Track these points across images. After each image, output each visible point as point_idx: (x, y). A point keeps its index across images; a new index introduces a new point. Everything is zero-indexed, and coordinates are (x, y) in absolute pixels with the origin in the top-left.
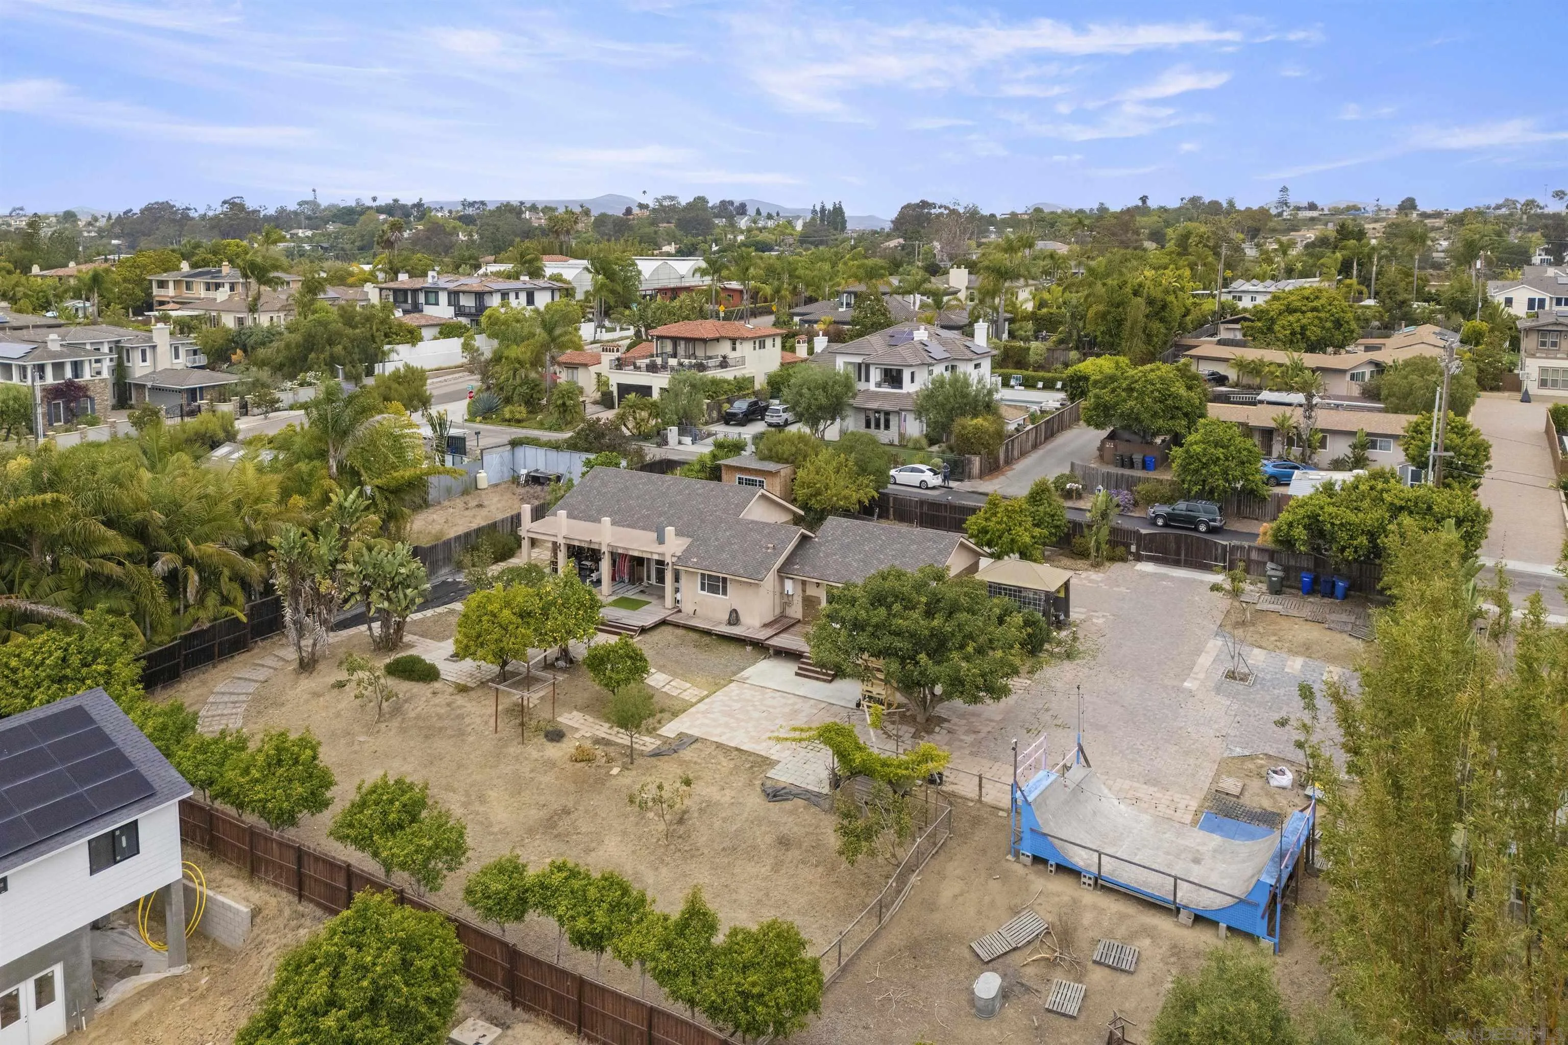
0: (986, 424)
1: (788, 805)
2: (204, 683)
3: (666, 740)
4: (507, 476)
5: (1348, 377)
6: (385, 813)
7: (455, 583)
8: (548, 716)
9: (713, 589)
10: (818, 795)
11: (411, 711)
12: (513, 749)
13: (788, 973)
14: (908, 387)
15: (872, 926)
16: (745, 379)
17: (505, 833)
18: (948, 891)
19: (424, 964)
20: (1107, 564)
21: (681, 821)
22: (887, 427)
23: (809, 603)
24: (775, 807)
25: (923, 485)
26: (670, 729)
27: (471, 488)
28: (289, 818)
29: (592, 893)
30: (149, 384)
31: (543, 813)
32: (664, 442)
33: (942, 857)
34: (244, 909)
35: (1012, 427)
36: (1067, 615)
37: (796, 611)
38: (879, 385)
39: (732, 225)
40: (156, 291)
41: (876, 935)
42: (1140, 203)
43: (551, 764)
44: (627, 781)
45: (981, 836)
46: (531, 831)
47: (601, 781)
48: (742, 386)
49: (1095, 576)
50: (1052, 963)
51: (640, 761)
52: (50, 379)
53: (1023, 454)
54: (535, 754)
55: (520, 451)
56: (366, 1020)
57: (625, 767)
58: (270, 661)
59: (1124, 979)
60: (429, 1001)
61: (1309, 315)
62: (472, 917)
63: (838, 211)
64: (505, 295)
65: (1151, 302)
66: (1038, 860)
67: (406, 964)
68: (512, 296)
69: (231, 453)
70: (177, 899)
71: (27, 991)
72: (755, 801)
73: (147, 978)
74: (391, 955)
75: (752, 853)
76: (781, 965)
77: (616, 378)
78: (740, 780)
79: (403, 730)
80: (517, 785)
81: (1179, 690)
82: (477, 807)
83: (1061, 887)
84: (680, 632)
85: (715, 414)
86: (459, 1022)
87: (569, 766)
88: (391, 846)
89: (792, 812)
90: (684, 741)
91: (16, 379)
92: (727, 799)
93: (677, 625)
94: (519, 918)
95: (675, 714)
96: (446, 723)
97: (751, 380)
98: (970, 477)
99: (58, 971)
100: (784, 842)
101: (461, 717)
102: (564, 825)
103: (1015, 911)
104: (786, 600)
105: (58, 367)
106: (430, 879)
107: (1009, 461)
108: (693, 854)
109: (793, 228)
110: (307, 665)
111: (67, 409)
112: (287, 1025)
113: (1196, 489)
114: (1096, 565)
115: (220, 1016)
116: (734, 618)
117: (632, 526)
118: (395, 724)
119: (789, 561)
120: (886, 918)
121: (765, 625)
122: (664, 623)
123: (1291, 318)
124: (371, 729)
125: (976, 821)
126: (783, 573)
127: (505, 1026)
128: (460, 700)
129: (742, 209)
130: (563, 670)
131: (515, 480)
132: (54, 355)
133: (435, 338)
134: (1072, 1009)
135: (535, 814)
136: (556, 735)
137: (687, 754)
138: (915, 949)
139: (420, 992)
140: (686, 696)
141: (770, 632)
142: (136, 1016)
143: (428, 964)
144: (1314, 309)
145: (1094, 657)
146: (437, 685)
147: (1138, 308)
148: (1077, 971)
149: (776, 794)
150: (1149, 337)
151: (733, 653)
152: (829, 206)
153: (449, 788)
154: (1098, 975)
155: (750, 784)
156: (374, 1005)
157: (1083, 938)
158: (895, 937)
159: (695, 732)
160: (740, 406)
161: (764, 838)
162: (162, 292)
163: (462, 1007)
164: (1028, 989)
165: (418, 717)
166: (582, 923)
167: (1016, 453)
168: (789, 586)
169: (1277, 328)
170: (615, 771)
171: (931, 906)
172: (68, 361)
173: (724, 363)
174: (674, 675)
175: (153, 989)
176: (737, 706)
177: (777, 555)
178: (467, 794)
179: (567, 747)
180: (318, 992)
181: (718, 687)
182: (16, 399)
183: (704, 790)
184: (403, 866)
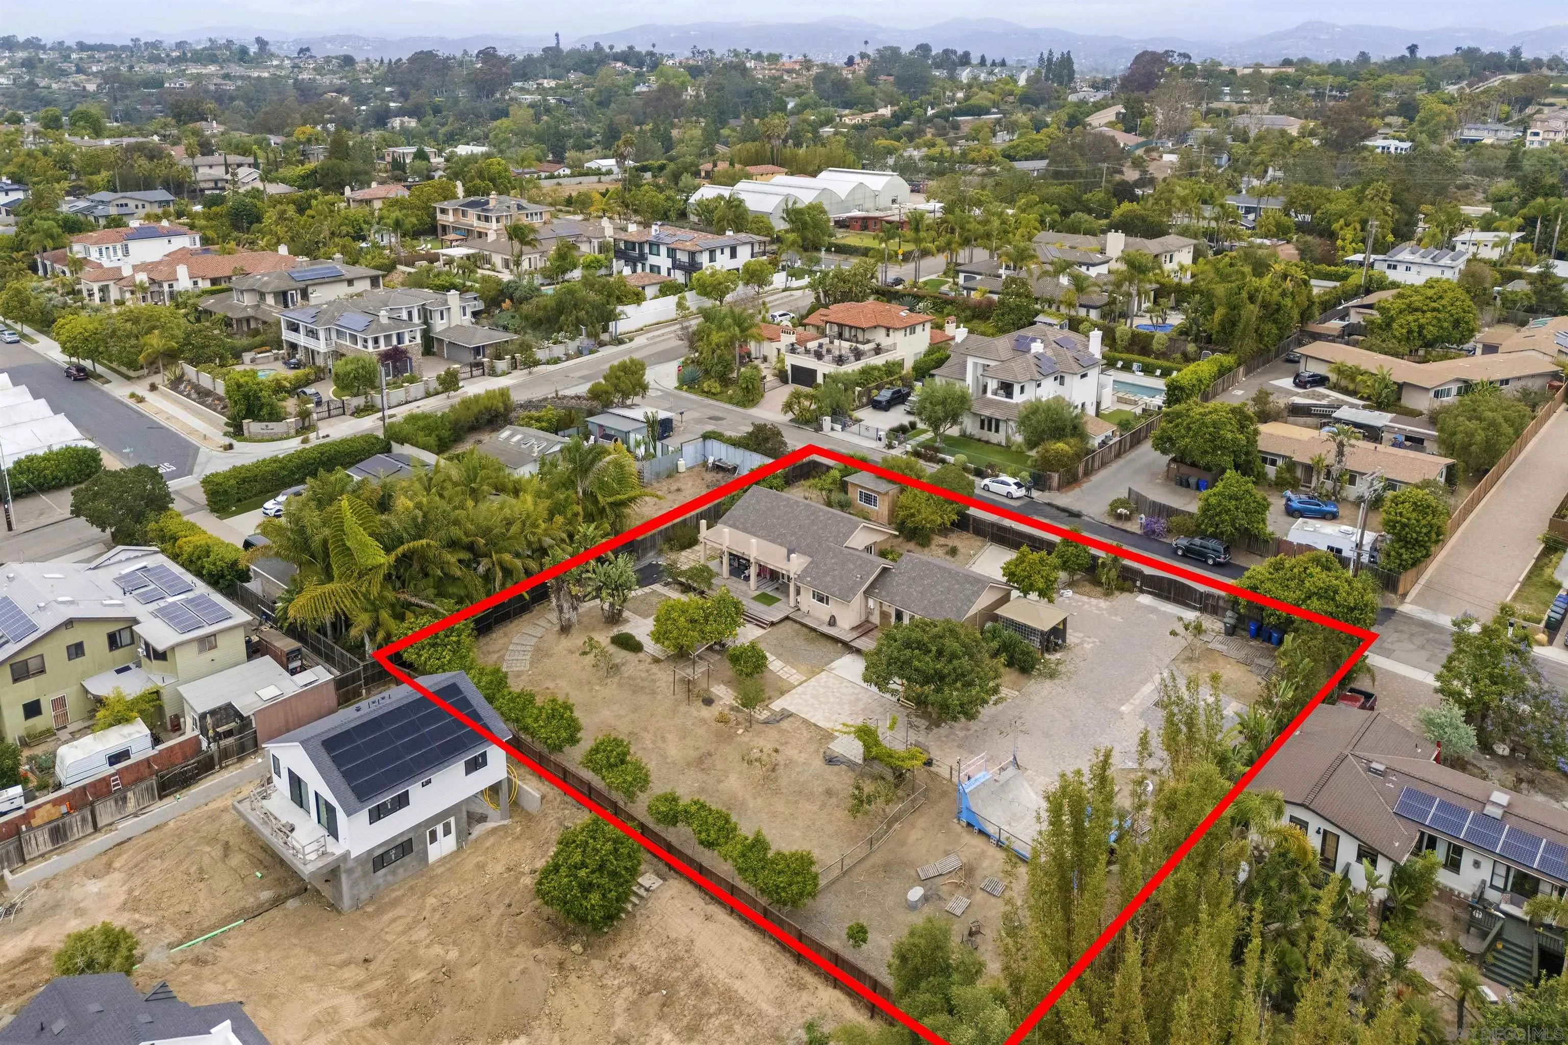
0: (1066, 447)
1: (836, 768)
2: (506, 635)
3: (773, 713)
4: (700, 460)
5: (1432, 394)
6: (608, 758)
7: (658, 565)
8: (705, 686)
9: (821, 600)
10: (856, 764)
11: (627, 671)
12: (683, 708)
13: (799, 879)
14: (1018, 398)
15: (866, 850)
16: (894, 364)
17: (674, 763)
18: (914, 835)
19: (624, 851)
20: (1117, 593)
21: (773, 770)
22: (997, 431)
23: (884, 615)
24: (829, 769)
25: (1009, 496)
26: (777, 705)
27: (672, 473)
28: (559, 748)
29: (710, 820)
30: (447, 340)
31: (696, 754)
32: (819, 428)
33: (917, 814)
34: (538, 795)
35: (1096, 442)
36: (1064, 641)
37: (876, 619)
38: (995, 393)
39: (952, 78)
40: (439, 216)
41: (868, 856)
42: (1407, 54)
43: (703, 721)
44: (745, 739)
45: (943, 804)
46: (689, 764)
47: (731, 737)
48: (892, 369)
49: (1102, 604)
50: (958, 886)
51: (756, 726)
52: (383, 347)
53: (1104, 464)
54: (695, 713)
55: (709, 443)
56: (597, 874)
57: (746, 730)
58: (542, 622)
59: (993, 900)
60: (626, 869)
61: (1429, 315)
62: (651, 823)
63: (1067, 62)
64: (712, 252)
65: (1265, 306)
66: (969, 825)
67: (616, 850)
68: (718, 252)
69: (512, 436)
70: (505, 787)
71: (440, 828)
72: (818, 763)
73: (490, 825)
74: (609, 846)
75: (810, 797)
76: (797, 874)
77: (791, 360)
78: (813, 747)
79: (621, 686)
80: (684, 734)
81: (1115, 712)
82: (660, 744)
83: (978, 842)
84: (797, 626)
85: (865, 400)
86: (643, 874)
87: (714, 724)
88: (611, 776)
89: (838, 774)
90: (786, 715)
91: (360, 346)
92: (801, 760)
93: (795, 621)
94: (675, 825)
95: (782, 693)
96: (646, 684)
97: (901, 364)
98: (1050, 489)
99: (452, 820)
100: (829, 793)
101: (654, 681)
102: (708, 762)
103: (947, 853)
104: (869, 612)
105: (388, 338)
106: (631, 796)
107: (1088, 473)
108: (777, 792)
109: (1016, 81)
110: (565, 629)
111: (395, 367)
112: (563, 871)
113: (1211, 530)
114: (1108, 593)
115: (528, 851)
116: (832, 622)
117: (773, 541)
118: (616, 679)
119: (872, 585)
120: (875, 847)
121: (853, 629)
122: (787, 618)
123: (1410, 318)
124: (602, 682)
125: (944, 794)
126: (868, 593)
127: (665, 879)
128: (655, 668)
129: (965, 60)
130: (718, 652)
131: (705, 464)
132: (384, 328)
133: (656, 297)
134: (958, 912)
135: (693, 754)
136: (708, 702)
137: (785, 724)
138: (887, 868)
139: (622, 864)
140: (791, 680)
141: (855, 634)
142: (488, 844)
143: (626, 851)
144: (1434, 310)
145: (1069, 678)
146: (641, 655)
147: (1252, 311)
148: (970, 891)
149: (831, 761)
150: (1260, 337)
151: (829, 646)
152: (1057, 56)
153: (646, 730)
154: (979, 896)
155: (817, 751)
156: (601, 868)
157: (979, 874)
158: (877, 859)
159: (792, 709)
160: (885, 395)
161: (818, 788)
162: (444, 217)
163: (642, 868)
164: (940, 898)
165: (629, 678)
166: (703, 836)
167: (1096, 465)
168: (871, 603)
169: (1395, 326)
170: (740, 731)
171: (903, 844)
172: (394, 334)
173: (878, 350)
174: (787, 662)
175: (494, 831)
176: (821, 691)
177: (862, 584)
178: (655, 734)
179: (715, 709)
180: (577, 858)
181: (813, 673)
182: (363, 367)
183: (790, 752)
184: (617, 789)
